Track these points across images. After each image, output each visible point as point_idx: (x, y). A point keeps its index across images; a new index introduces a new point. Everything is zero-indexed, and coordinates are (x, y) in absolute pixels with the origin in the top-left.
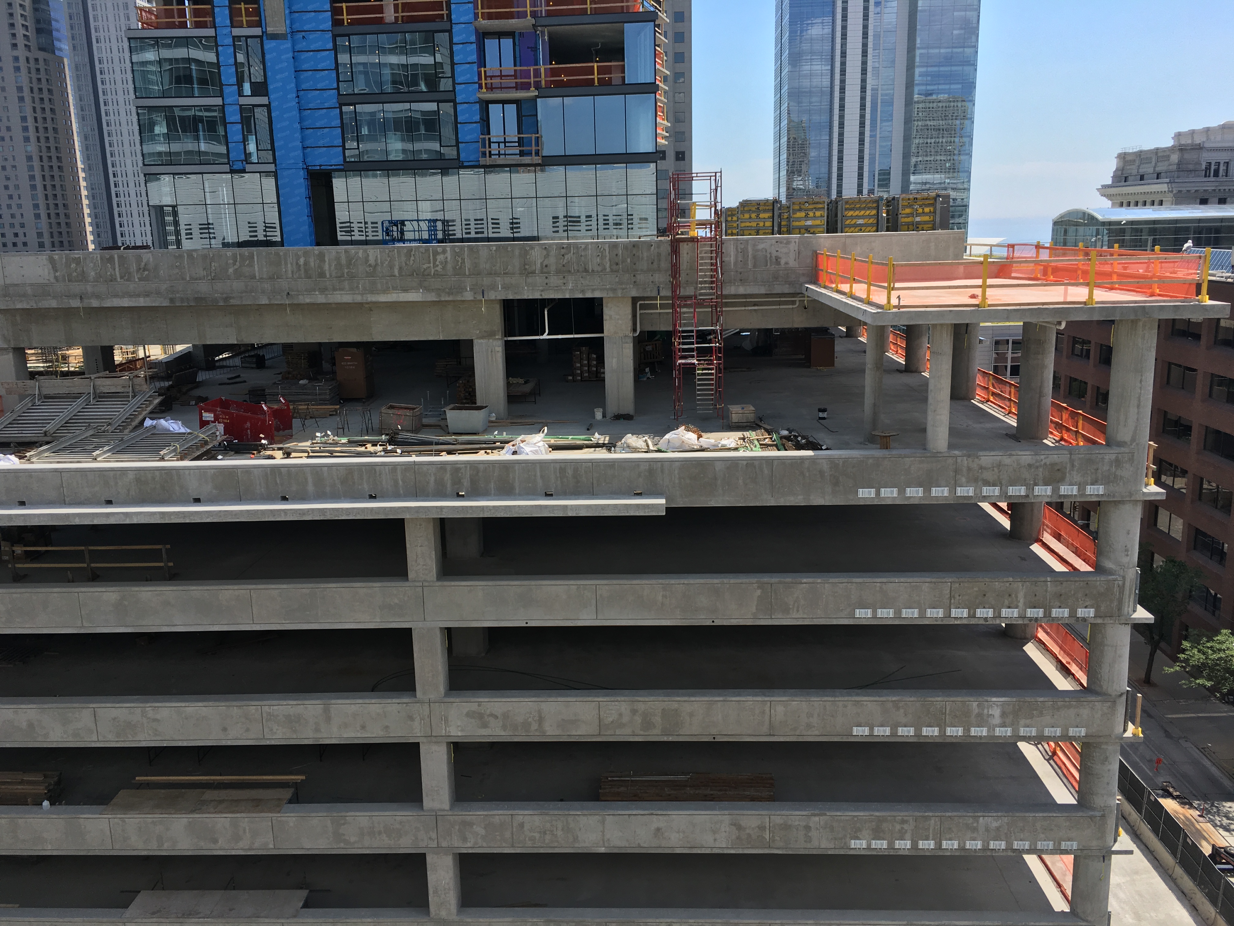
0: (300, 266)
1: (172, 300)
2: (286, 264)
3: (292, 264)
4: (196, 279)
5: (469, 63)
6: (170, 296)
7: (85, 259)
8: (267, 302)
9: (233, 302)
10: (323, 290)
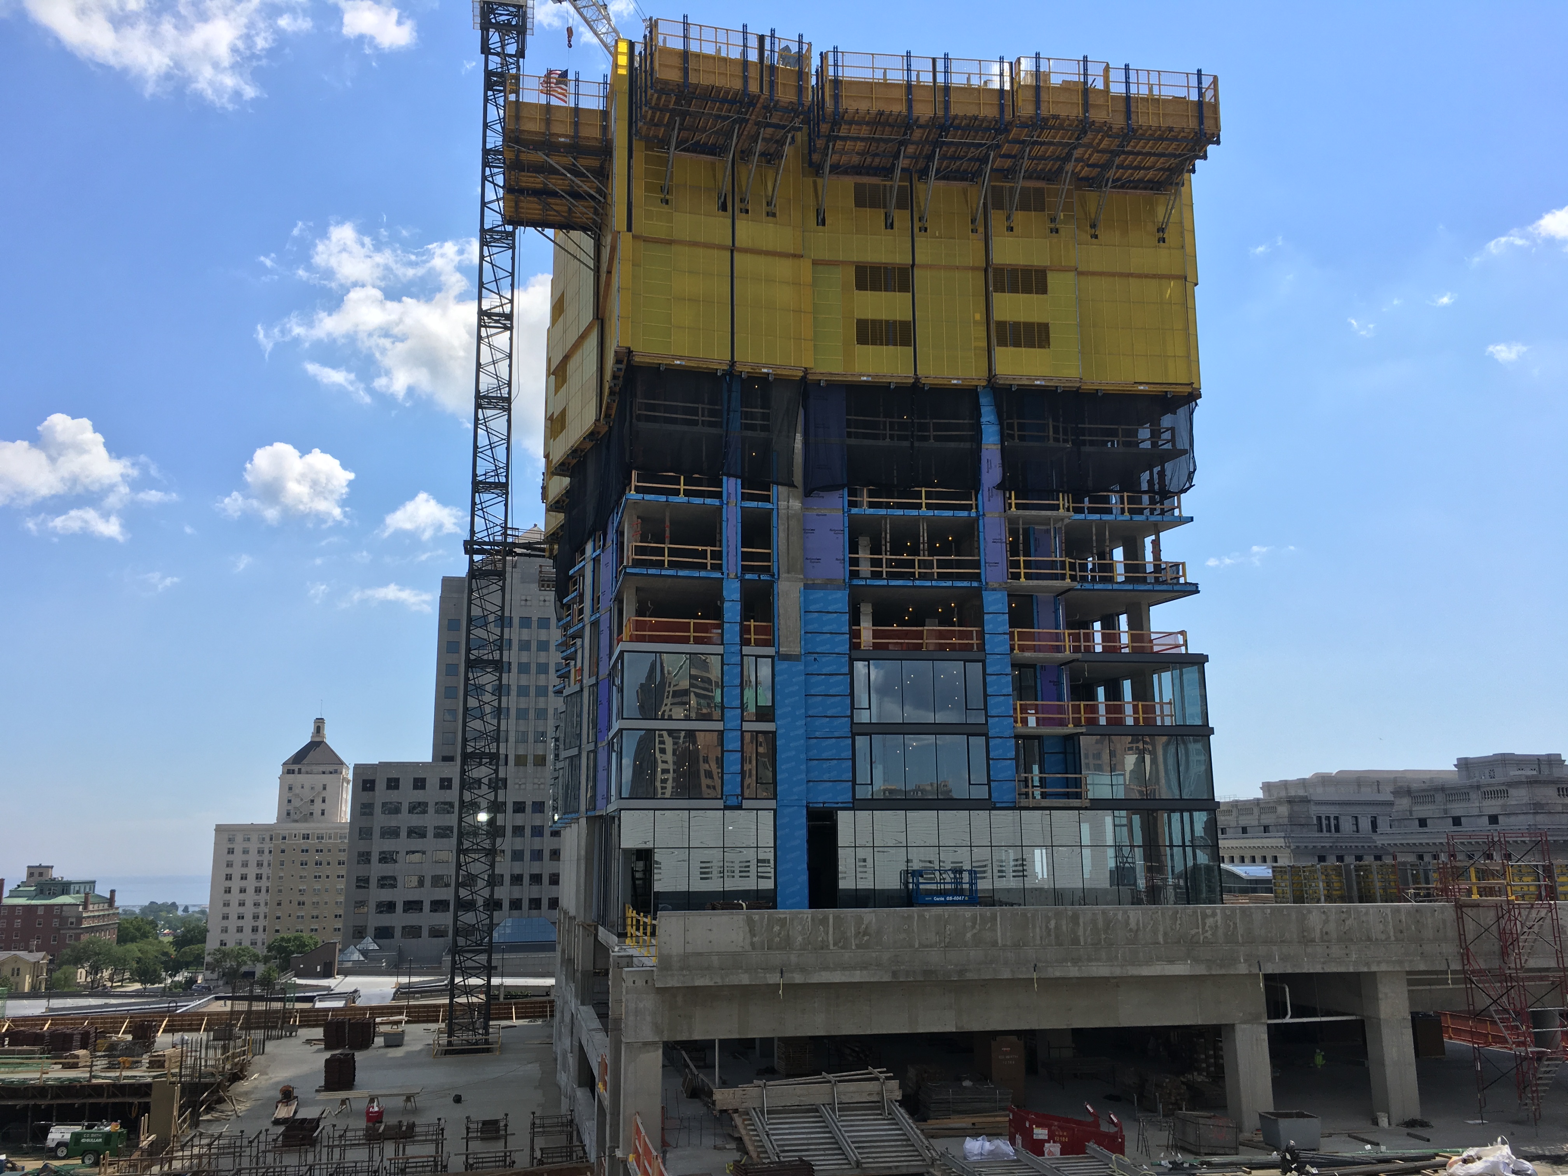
0: (1050, 930)
1: (894, 974)
2: (1034, 927)
3: (1041, 928)
4: (927, 946)
5: (1004, 695)
6: (894, 968)
7: (792, 920)
8: (1010, 976)
9: (970, 976)
10: (1076, 961)
